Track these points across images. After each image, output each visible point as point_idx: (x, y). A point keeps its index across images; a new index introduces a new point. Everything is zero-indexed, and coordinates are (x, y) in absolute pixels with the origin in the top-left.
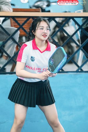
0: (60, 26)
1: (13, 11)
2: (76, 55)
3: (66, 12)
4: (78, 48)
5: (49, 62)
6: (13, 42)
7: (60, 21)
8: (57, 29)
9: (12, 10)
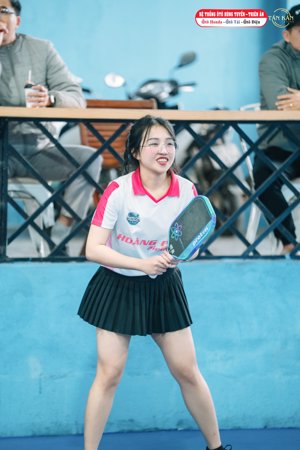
0: (203, 145)
1: (88, 107)
2: (243, 215)
3: (217, 109)
4: (247, 198)
5: (171, 233)
6: (85, 182)
7: (204, 133)
8: (195, 152)
9: (84, 104)
